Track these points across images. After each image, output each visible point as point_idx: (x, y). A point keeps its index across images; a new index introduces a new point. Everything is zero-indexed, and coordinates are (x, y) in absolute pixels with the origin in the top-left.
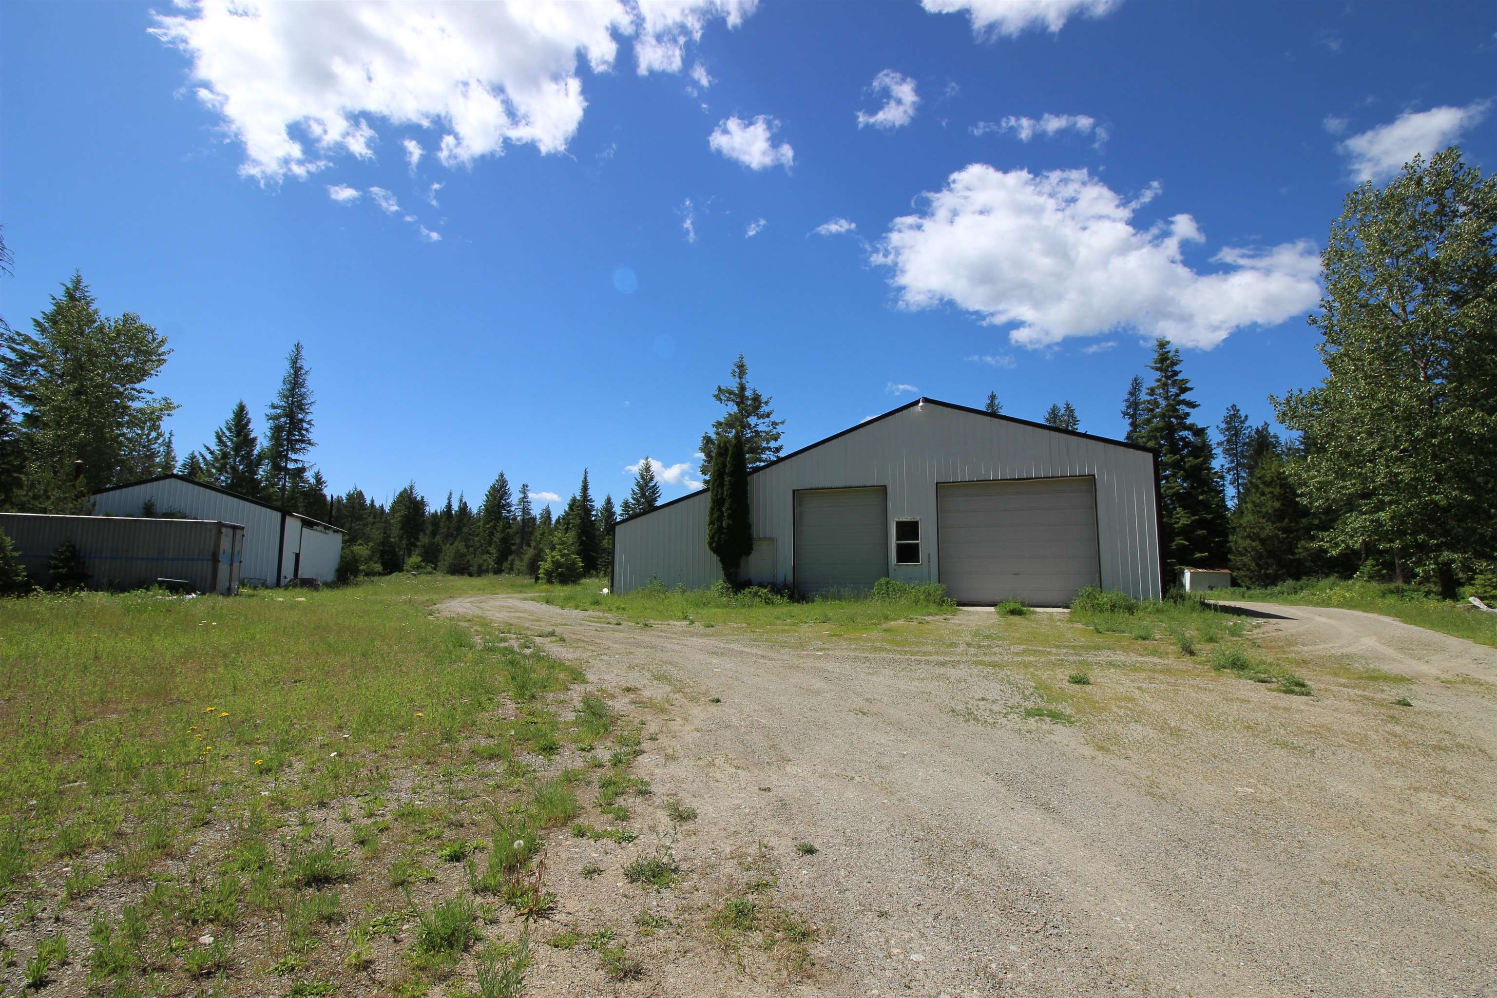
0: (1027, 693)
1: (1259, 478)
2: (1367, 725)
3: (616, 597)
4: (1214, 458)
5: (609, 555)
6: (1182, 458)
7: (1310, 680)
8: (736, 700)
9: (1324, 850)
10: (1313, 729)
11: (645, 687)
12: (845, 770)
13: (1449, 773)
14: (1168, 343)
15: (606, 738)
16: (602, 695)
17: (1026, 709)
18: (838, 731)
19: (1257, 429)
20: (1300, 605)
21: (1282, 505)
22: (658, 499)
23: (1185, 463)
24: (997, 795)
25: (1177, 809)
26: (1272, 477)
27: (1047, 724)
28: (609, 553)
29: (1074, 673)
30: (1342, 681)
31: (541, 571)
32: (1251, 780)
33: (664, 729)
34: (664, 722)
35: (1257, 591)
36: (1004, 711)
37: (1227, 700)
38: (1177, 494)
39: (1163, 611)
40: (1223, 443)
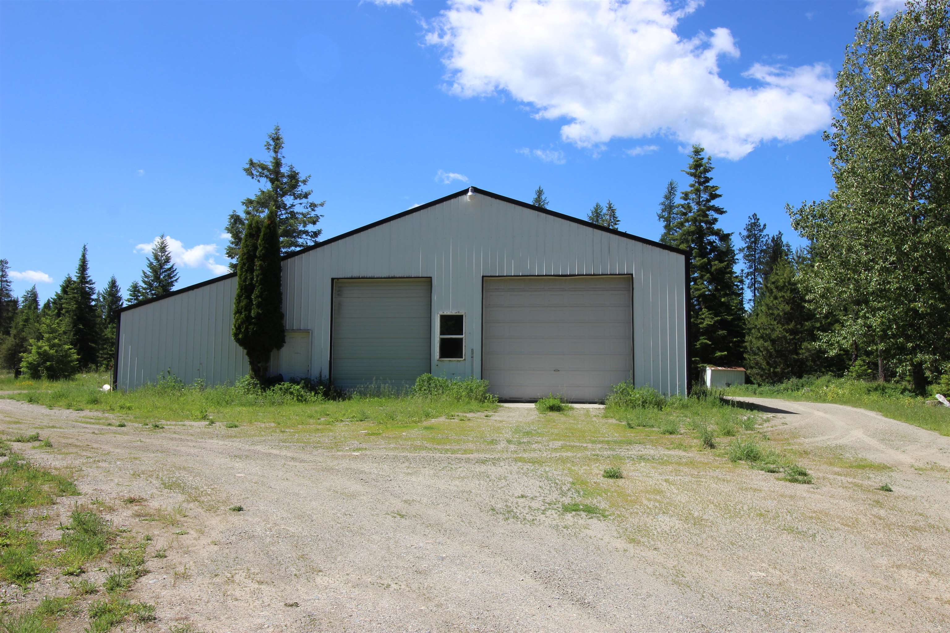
0: (565, 488)
1: (773, 283)
2: (858, 510)
3: (119, 394)
4: (735, 263)
5: (112, 346)
6: (709, 261)
7: (811, 469)
8: (262, 508)
9: (825, 627)
10: (814, 515)
11: (152, 496)
12: (381, 577)
13: (924, 551)
14: (702, 150)
15: (101, 559)
16: (98, 509)
17: (563, 505)
18: (374, 537)
19: (773, 238)
20: (801, 401)
21: (792, 309)
22: (175, 284)
23: (711, 266)
24: (536, 594)
25: (699, 596)
26: (784, 282)
27: (583, 519)
28: (113, 344)
29: (608, 467)
30: (836, 469)
31: (23, 364)
32: (763, 565)
33: (175, 544)
34: (175, 536)
35: (766, 388)
36: (543, 508)
37: (742, 489)
38: (703, 295)
39: (688, 407)
40: (744, 249)
